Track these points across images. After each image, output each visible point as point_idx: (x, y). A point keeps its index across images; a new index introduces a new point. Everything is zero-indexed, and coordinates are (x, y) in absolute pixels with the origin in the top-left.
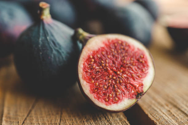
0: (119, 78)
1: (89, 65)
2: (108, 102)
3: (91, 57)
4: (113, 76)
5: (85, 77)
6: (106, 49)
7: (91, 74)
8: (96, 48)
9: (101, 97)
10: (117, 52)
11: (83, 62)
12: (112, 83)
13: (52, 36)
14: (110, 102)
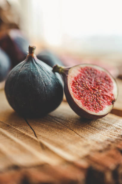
0: (97, 93)
1: (76, 87)
2: (96, 110)
3: (75, 81)
4: (94, 92)
5: (76, 96)
6: (83, 74)
7: (79, 93)
8: (76, 75)
9: (91, 107)
10: (90, 76)
11: (71, 86)
12: (94, 97)
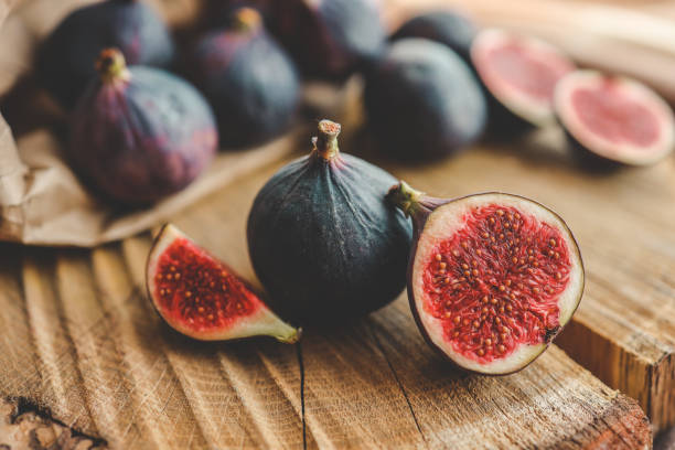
0: (505, 300)
1: (436, 276)
2: (484, 356)
3: (439, 256)
4: (491, 297)
5: (430, 307)
6: (471, 234)
7: (442, 297)
8: (448, 235)
9: (468, 347)
10: (497, 237)
11: (421, 273)
12: (490, 312)
13: (359, 198)
14: (488, 356)
